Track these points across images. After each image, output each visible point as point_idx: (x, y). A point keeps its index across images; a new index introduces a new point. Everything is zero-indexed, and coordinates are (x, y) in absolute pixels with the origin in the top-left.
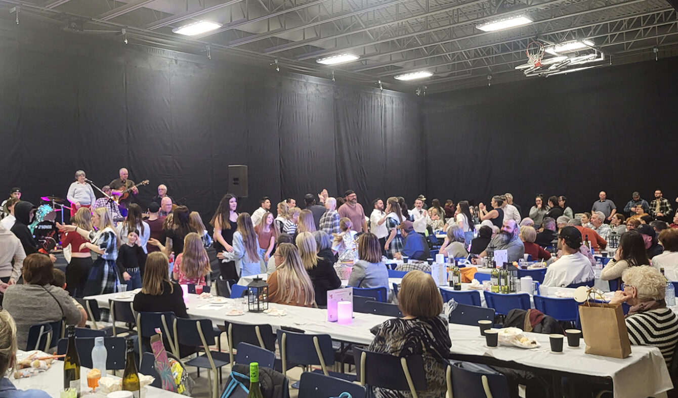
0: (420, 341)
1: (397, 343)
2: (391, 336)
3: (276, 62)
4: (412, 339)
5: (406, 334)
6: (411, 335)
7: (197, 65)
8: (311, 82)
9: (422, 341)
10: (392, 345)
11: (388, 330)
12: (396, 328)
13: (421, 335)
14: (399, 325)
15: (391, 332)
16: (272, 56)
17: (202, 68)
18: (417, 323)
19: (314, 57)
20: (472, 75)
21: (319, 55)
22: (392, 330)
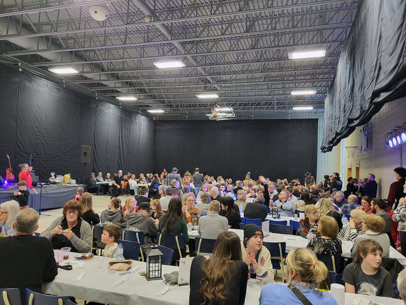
0: (330, 250)
1: (320, 249)
2: (317, 245)
3: (96, 94)
4: (327, 248)
5: (324, 246)
6: (326, 246)
7: (58, 89)
8: (111, 107)
9: (331, 250)
10: (317, 250)
11: (316, 242)
12: (320, 242)
13: (330, 247)
14: (321, 241)
15: (317, 244)
16: (94, 91)
17: (60, 92)
18: (329, 241)
19: (116, 95)
20: (180, 114)
21: (118, 95)
22: (318, 243)
